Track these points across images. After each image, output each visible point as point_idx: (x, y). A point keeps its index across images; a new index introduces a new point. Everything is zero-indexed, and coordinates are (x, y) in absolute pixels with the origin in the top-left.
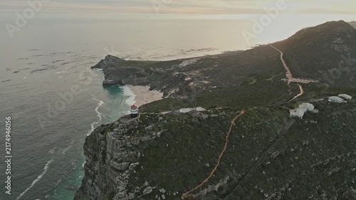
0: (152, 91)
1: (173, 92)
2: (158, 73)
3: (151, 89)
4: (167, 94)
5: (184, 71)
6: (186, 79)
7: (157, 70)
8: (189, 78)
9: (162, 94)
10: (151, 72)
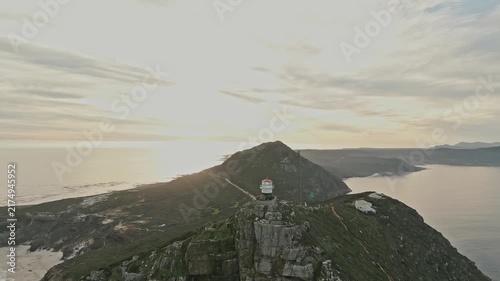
0: (37, 253)
1: (82, 246)
2: (42, 221)
3: (32, 250)
4: (72, 252)
5: (95, 212)
6: (104, 222)
7: (41, 215)
8: (109, 221)
9: (60, 254)
10: (29, 220)
